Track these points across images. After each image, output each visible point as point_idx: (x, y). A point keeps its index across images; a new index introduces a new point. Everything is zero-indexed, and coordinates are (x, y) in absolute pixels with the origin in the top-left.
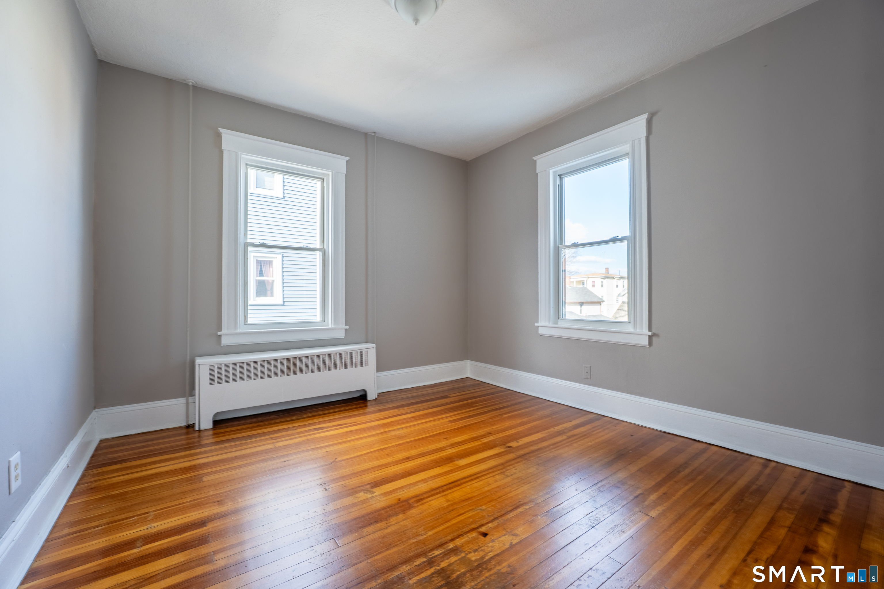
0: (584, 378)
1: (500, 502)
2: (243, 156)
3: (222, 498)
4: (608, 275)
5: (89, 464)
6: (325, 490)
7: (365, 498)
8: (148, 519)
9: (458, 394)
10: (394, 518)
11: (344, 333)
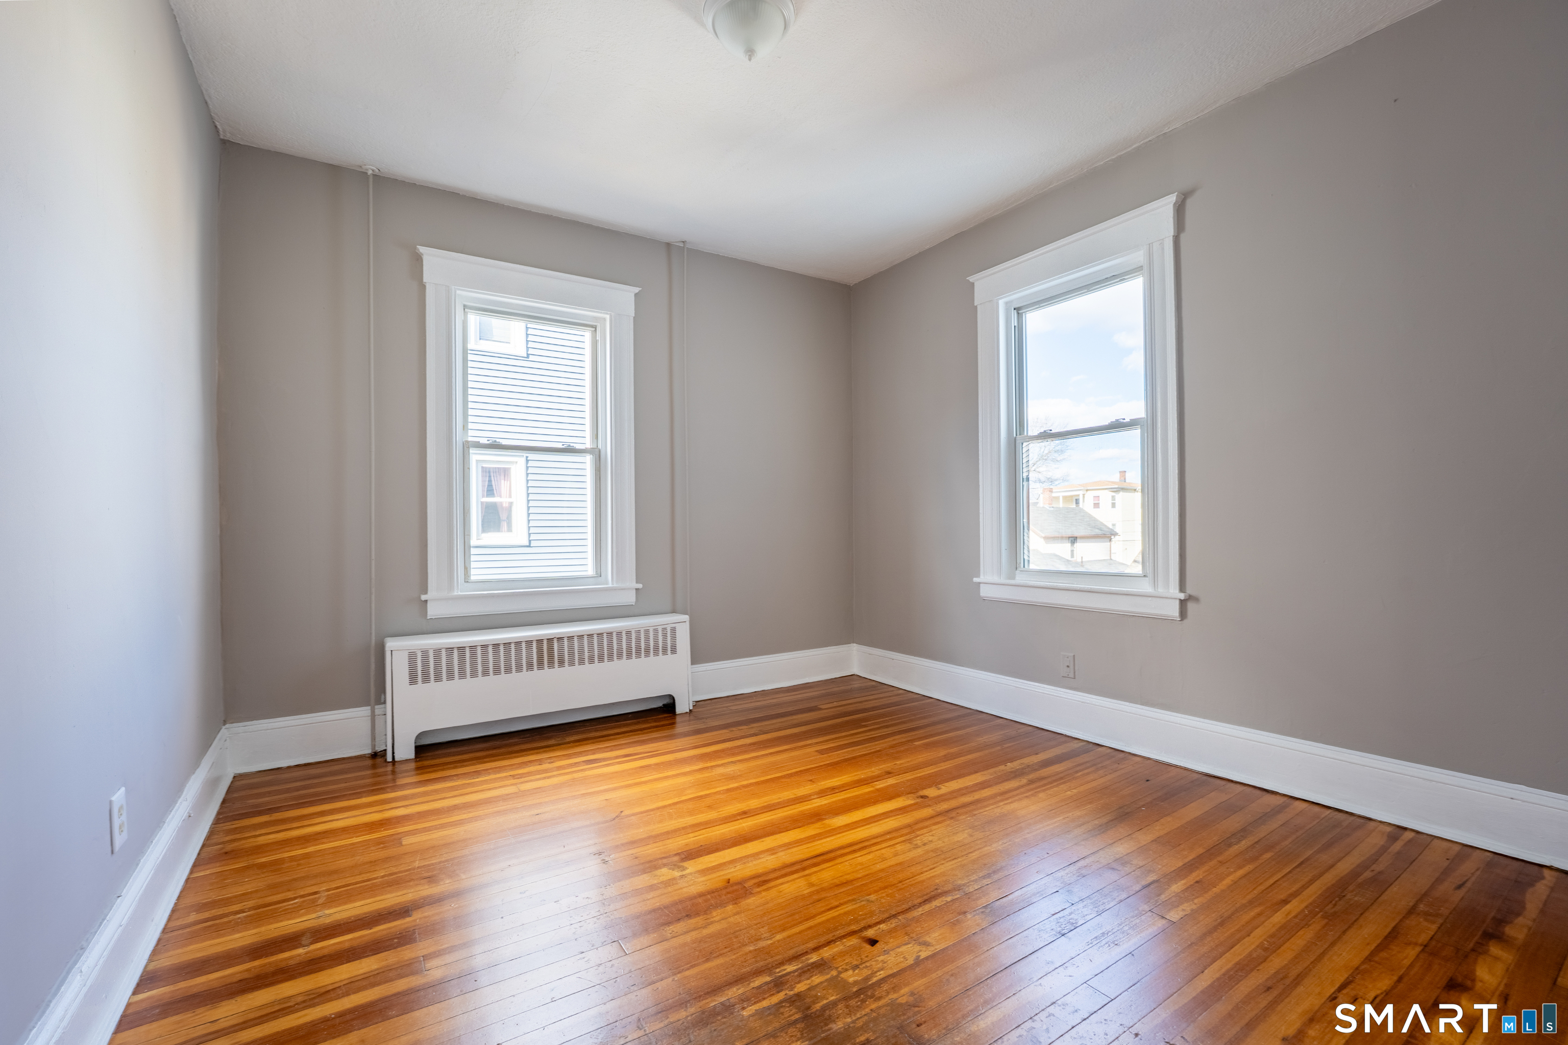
0: (1063, 677)
1: (901, 889)
2: (458, 292)
3: (435, 872)
4: (1124, 485)
5: (219, 813)
6: (604, 863)
7: (670, 877)
8: (318, 903)
9: (835, 704)
10: (719, 911)
11: (635, 596)
